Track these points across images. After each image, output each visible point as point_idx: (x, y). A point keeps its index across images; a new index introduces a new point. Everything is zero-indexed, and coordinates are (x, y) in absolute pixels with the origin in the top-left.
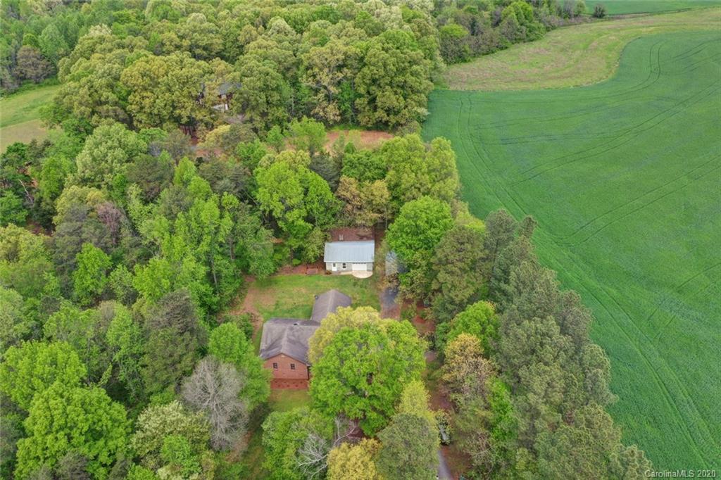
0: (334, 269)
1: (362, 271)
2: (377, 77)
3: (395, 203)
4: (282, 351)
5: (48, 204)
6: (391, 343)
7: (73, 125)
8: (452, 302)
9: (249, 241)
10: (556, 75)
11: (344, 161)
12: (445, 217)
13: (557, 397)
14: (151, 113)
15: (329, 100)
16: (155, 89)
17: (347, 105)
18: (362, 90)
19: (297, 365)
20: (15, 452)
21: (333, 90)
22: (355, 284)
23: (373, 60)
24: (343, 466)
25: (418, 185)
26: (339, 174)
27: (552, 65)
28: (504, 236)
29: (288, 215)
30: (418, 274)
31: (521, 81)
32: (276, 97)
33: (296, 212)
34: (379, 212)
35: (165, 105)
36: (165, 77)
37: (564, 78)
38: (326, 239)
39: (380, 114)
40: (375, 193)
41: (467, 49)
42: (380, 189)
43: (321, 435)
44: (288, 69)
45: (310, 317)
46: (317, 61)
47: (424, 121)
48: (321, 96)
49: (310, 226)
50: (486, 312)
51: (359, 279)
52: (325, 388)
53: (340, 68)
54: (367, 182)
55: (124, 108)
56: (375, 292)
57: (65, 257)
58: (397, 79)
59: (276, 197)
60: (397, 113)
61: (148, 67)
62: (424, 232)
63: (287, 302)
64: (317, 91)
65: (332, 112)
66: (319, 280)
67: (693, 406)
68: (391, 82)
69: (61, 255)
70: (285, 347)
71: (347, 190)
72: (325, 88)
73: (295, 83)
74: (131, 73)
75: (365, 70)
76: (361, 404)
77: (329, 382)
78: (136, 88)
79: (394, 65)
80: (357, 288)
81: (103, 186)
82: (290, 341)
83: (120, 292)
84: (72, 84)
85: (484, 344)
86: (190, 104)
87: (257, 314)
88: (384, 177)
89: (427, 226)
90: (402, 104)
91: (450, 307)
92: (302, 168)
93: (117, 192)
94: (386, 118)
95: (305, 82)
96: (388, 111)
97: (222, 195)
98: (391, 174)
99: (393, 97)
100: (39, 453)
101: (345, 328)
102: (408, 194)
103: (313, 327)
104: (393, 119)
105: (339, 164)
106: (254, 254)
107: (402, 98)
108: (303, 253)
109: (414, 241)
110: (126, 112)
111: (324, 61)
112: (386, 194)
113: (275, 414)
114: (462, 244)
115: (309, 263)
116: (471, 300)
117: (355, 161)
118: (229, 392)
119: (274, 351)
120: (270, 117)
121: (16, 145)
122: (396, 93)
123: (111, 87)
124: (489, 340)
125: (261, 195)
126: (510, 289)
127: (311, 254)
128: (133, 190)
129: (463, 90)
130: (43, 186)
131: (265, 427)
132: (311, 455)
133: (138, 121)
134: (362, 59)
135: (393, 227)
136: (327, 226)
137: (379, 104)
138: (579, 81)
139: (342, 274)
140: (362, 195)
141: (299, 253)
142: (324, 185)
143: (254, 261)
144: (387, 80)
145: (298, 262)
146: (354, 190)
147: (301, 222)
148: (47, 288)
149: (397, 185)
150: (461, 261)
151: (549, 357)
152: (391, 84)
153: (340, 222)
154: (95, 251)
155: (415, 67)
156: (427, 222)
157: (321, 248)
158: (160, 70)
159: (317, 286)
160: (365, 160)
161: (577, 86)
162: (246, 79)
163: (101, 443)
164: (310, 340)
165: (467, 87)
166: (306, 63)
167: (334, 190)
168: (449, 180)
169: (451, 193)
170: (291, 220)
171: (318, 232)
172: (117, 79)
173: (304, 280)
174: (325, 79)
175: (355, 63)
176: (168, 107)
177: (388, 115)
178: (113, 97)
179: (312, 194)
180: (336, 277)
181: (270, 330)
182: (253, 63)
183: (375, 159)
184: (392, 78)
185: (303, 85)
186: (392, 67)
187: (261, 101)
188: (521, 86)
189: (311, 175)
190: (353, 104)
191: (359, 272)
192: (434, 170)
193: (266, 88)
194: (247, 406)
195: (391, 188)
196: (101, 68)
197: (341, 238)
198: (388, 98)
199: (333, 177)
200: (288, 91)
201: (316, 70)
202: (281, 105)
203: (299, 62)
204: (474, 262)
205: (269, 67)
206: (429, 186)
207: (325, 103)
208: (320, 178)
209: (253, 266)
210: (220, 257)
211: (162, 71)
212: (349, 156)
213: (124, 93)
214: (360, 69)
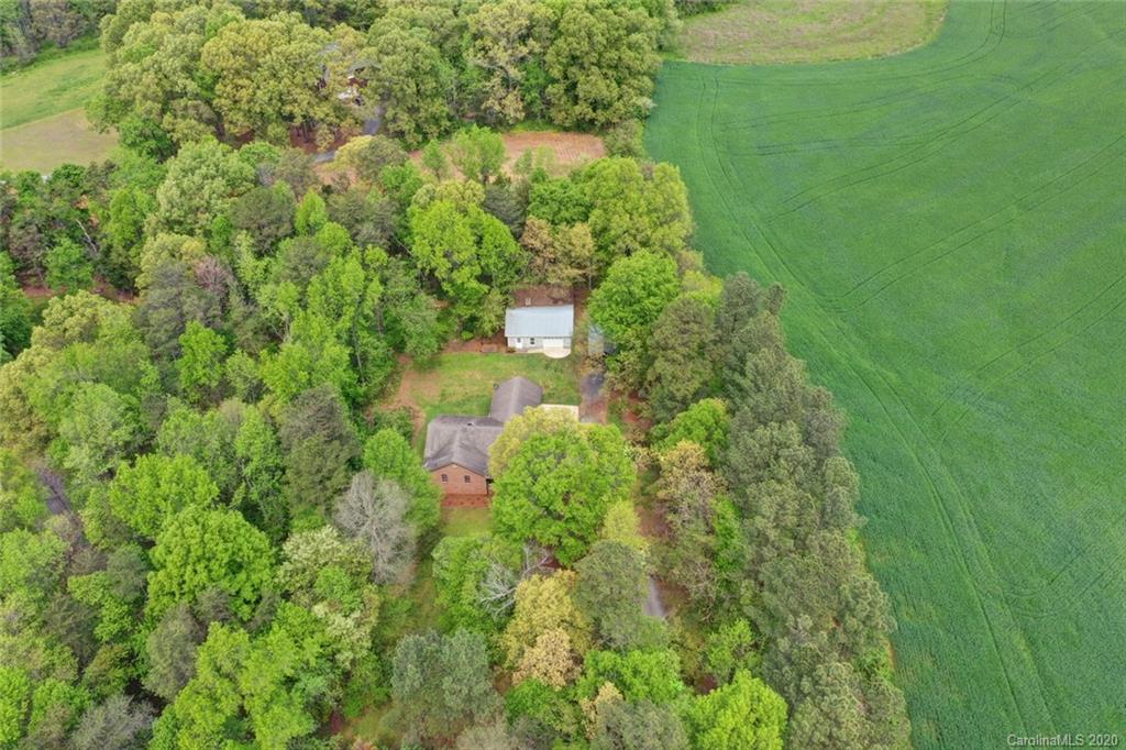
0: (519, 346)
1: (557, 349)
2: (578, 53)
3: (602, 255)
4: (454, 460)
5: (120, 255)
6: (593, 455)
7: (136, 128)
8: (673, 398)
9: (404, 310)
10: (849, 35)
11: (532, 196)
12: (669, 281)
13: (791, 520)
14: (249, 111)
15: (508, 87)
16: (254, 74)
17: (534, 94)
18: (556, 73)
19: (473, 477)
20: (145, 588)
21: (514, 72)
22: (547, 367)
23: (572, 27)
24: (534, 601)
25: (633, 231)
26: (525, 213)
27: (844, 19)
28: (743, 310)
29: (455, 275)
30: (629, 358)
32: (430, 84)
33: (466, 270)
34: (580, 266)
35: (271, 99)
36: (268, 56)
37: (860, 39)
38: (506, 304)
39: (582, 109)
40: (574, 242)
42: (580, 237)
43: (506, 565)
44: (446, 38)
45: (487, 414)
46: (490, 29)
47: (646, 117)
48: (496, 80)
49: (485, 288)
50: (714, 412)
51: (552, 360)
52: (513, 509)
53: (523, 39)
54: (563, 226)
55: (208, 102)
56: (574, 378)
57: (164, 338)
58: (607, 55)
59: (439, 250)
60: (607, 107)
61: (241, 40)
62: (639, 301)
63: (457, 392)
64: (490, 72)
65: (512, 106)
66: (498, 361)
67: (974, 525)
68: (599, 61)
69: (158, 335)
70: (457, 455)
71: (535, 236)
72: (502, 68)
73: (456, 59)
74: (217, 50)
75: (560, 42)
76: (557, 528)
77: (517, 503)
78: (225, 73)
79: (603, 35)
80: (550, 372)
81: (198, 231)
82: (463, 446)
83: (240, 385)
84: (131, 67)
85: (709, 454)
86: (304, 97)
87: (418, 408)
88: (587, 218)
89: (644, 294)
90: (615, 94)
91: (669, 404)
92: (473, 208)
93: (217, 241)
94: (590, 114)
95: (472, 59)
96: (595, 105)
97: (365, 249)
98: (595, 214)
99: (602, 84)
100: (175, 588)
101: (536, 434)
102: (620, 243)
103: (494, 428)
104: (601, 116)
105: (525, 200)
106: (411, 329)
107: (614, 84)
108: (478, 324)
109: (625, 313)
110: (213, 109)
111: (500, 29)
112: (590, 242)
113: (448, 540)
114: (688, 322)
115: (484, 337)
116: (697, 396)
117: (547, 195)
118: (392, 513)
119: (443, 460)
120: (422, 114)
121: (66, 167)
122: (605, 76)
123: (188, 70)
124: (716, 448)
125: (419, 249)
126: (746, 383)
127: (487, 327)
128: (243, 241)
129: (707, 62)
130: (113, 231)
131: (435, 555)
132: (495, 589)
133: (231, 122)
134: (555, 25)
135: (598, 294)
136: (509, 287)
137: (581, 95)
138: (881, 45)
139: (530, 352)
140: (557, 244)
141: (471, 324)
142: (505, 232)
143: (411, 337)
144: (594, 57)
145: (470, 335)
146: (545, 237)
147: (474, 284)
148: (144, 381)
149: (605, 230)
150: (685, 344)
151: (783, 473)
152: (598, 65)
153: (526, 280)
154: (206, 333)
155: (635, 37)
156: (644, 288)
157: (501, 318)
158: (261, 44)
159: (496, 369)
160: (559, 194)
161: (878, 55)
162: (386, 59)
163: (242, 576)
164: (490, 450)
165: (712, 58)
166: (473, 30)
167: (517, 237)
168: (676, 225)
169: (679, 243)
170: (459, 282)
171: (496, 296)
172: (196, 57)
173: (477, 361)
174: (502, 56)
175: (546, 32)
176: (274, 101)
177: (594, 110)
178: (192, 86)
179: (488, 245)
180: (522, 356)
181: (437, 432)
182: (395, 33)
183: (574, 191)
184: (600, 55)
185: (470, 65)
186: (600, 38)
187: (409, 91)
188: (796, 55)
189: (486, 218)
190: (542, 93)
191: (553, 349)
192: (655, 210)
193: (416, 72)
194: (412, 531)
195: (596, 234)
196: (172, 41)
197: (528, 302)
198: (595, 84)
199: (516, 219)
200: (447, 72)
201: (489, 43)
202: (438, 94)
203: (463, 28)
204: (702, 346)
205: (420, 38)
206: (649, 233)
207: (501, 92)
208: (498, 223)
209: (410, 345)
210: (365, 334)
211: (262, 46)
212: (539, 188)
213: (208, 80)
214: (552, 41)
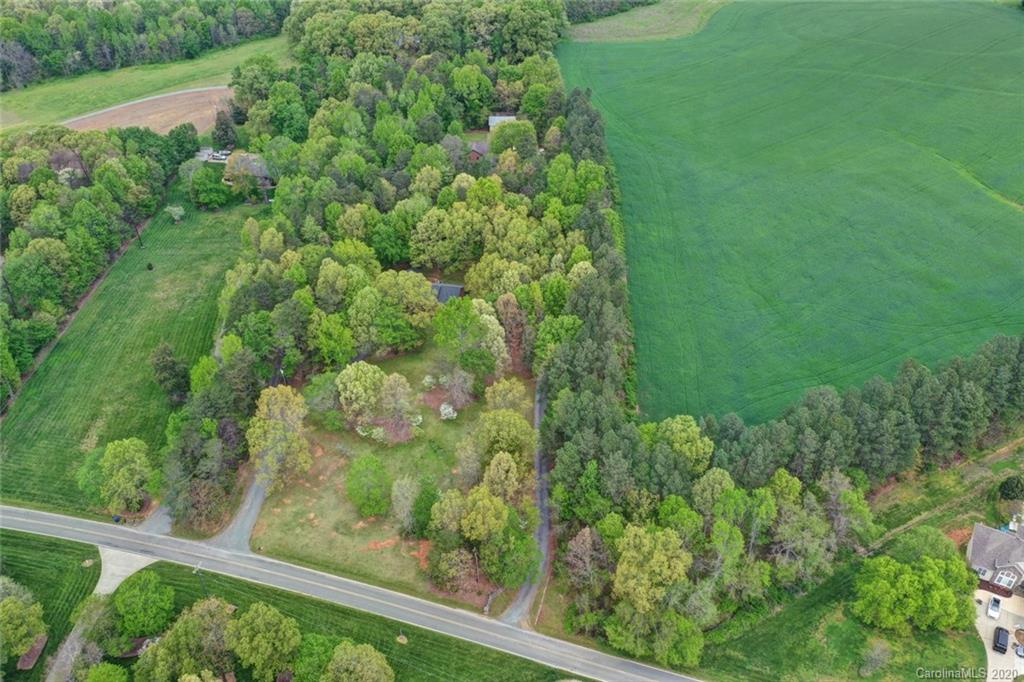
0: (494, 129)
2: (517, 28)
10: (657, 31)
11: (499, 71)
15: (485, 45)
16: (372, 36)
17: (497, 48)
18: (507, 38)
21: (488, 37)
23: (515, 17)
27: (657, 24)
29: (470, 97)
31: (628, 36)
32: (450, 42)
33: (474, 95)
36: (378, 28)
37: (662, 33)
38: (489, 113)
40: (516, 88)
41: (591, 10)
42: (519, 86)
44: (457, 23)
46: (477, 18)
48: (480, 42)
49: (482, 105)
53: (491, 23)
54: (511, 82)
55: (351, 48)
58: (531, 30)
59: (464, 86)
61: (366, 21)
62: (540, 99)
64: (476, 39)
68: (527, 32)
71: (501, 86)
72: (482, 36)
73: (462, 32)
74: (355, 25)
75: (509, 23)
78: (359, 35)
79: (529, 21)
88: (521, 79)
89: (542, 95)
90: (535, 47)
95: (469, 32)
96: (525, 52)
98: (524, 78)
99: (528, 43)
105: (496, 75)
107: (534, 43)
108: (477, 121)
110: (353, 51)
111: (481, 18)
112: (522, 88)
115: (481, 127)
117: (505, 71)
122: (530, 40)
125: (457, 86)
127: (482, 121)
128: (389, 85)
129: (583, 42)
134: (507, 16)
136: (490, 106)
137: (519, 48)
138: (672, 35)
140: (509, 89)
141: (475, 121)
142: (489, 82)
144: (524, 30)
145: (474, 127)
146: (505, 86)
147: (477, 102)
152: (526, 34)
155: (544, 22)
157: (488, 116)
160: (510, 70)
161: (668, 39)
165: (587, 40)
166: (468, 19)
167: (494, 85)
170: (472, 100)
171: (486, 109)
172: (346, 28)
174: (482, 29)
175: (502, 19)
177: (525, 55)
178: (345, 41)
179: (483, 86)
183: (516, 70)
184: (528, 29)
185: (467, 34)
186: (527, 22)
188: (628, 39)
189: (482, 76)
190: (501, 47)
193: (444, 35)
195: (525, 85)
197: (498, 113)
198: (525, 43)
200: (457, 38)
201: (476, 24)
202: (453, 48)
203: (464, 19)
205: (445, 21)
211: (376, 24)
212: (502, 69)
213: (352, 38)
214: (506, 23)
